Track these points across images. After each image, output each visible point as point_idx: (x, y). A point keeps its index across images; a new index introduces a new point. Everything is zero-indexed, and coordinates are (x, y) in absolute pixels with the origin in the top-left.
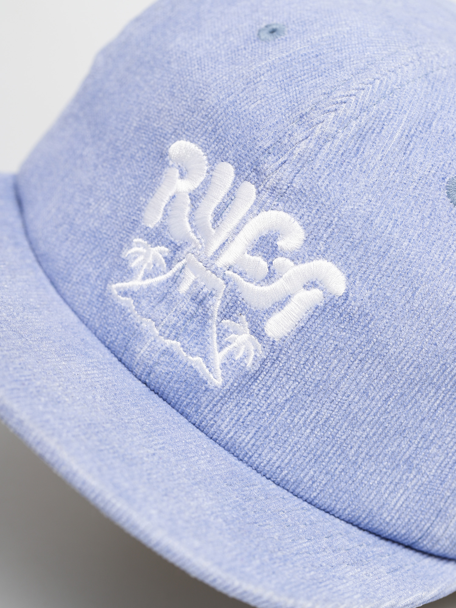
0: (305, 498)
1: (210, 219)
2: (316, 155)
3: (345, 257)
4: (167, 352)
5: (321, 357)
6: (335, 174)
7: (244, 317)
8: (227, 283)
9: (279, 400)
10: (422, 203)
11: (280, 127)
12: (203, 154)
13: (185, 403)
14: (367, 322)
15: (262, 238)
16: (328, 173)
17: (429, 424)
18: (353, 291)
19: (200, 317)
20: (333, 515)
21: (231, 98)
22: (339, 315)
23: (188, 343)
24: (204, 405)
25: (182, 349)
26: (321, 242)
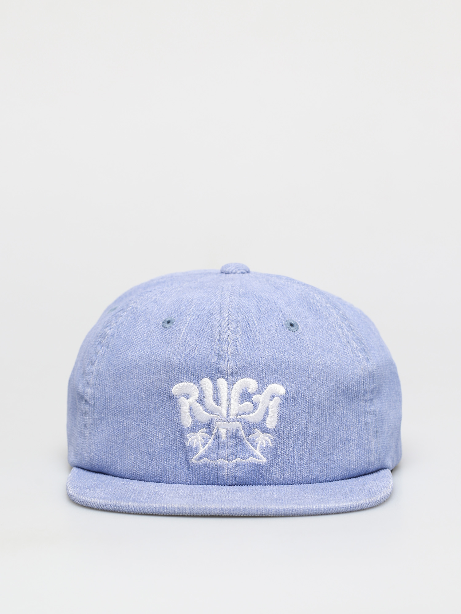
0: (322, 481)
1: (214, 404)
2: (237, 350)
3: (276, 378)
4: (237, 465)
5: (294, 422)
6: (249, 351)
7: (256, 429)
8: (241, 422)
9: (290, 450)
10: (284, 339)
11: (214, 350)
12: (190, 383)
13: (257, 479)
14: (301, 396)
15: (241, 395)
16: (247, 353)
17: (344, 419)
18: (288, 388)
19: (239, 443)
20: (335, 481)
21: (184, 355)
22: (289, 401)
23: (242, 455)
24: (265, 474)
25: (241, 460)
26: (264, 379)
